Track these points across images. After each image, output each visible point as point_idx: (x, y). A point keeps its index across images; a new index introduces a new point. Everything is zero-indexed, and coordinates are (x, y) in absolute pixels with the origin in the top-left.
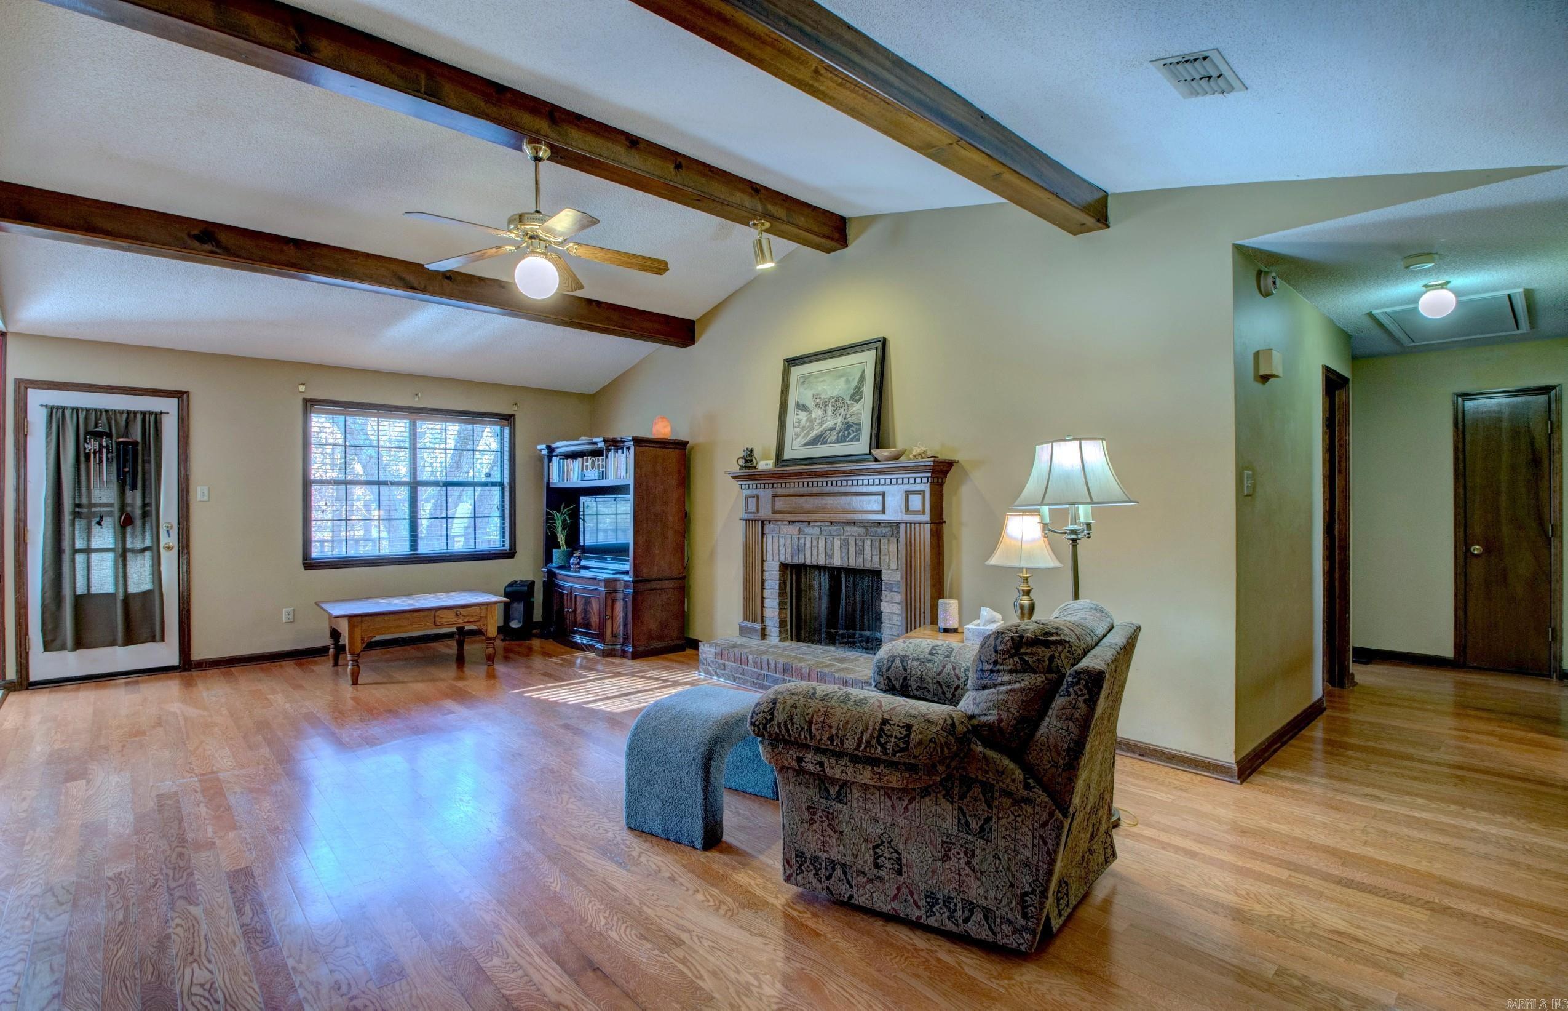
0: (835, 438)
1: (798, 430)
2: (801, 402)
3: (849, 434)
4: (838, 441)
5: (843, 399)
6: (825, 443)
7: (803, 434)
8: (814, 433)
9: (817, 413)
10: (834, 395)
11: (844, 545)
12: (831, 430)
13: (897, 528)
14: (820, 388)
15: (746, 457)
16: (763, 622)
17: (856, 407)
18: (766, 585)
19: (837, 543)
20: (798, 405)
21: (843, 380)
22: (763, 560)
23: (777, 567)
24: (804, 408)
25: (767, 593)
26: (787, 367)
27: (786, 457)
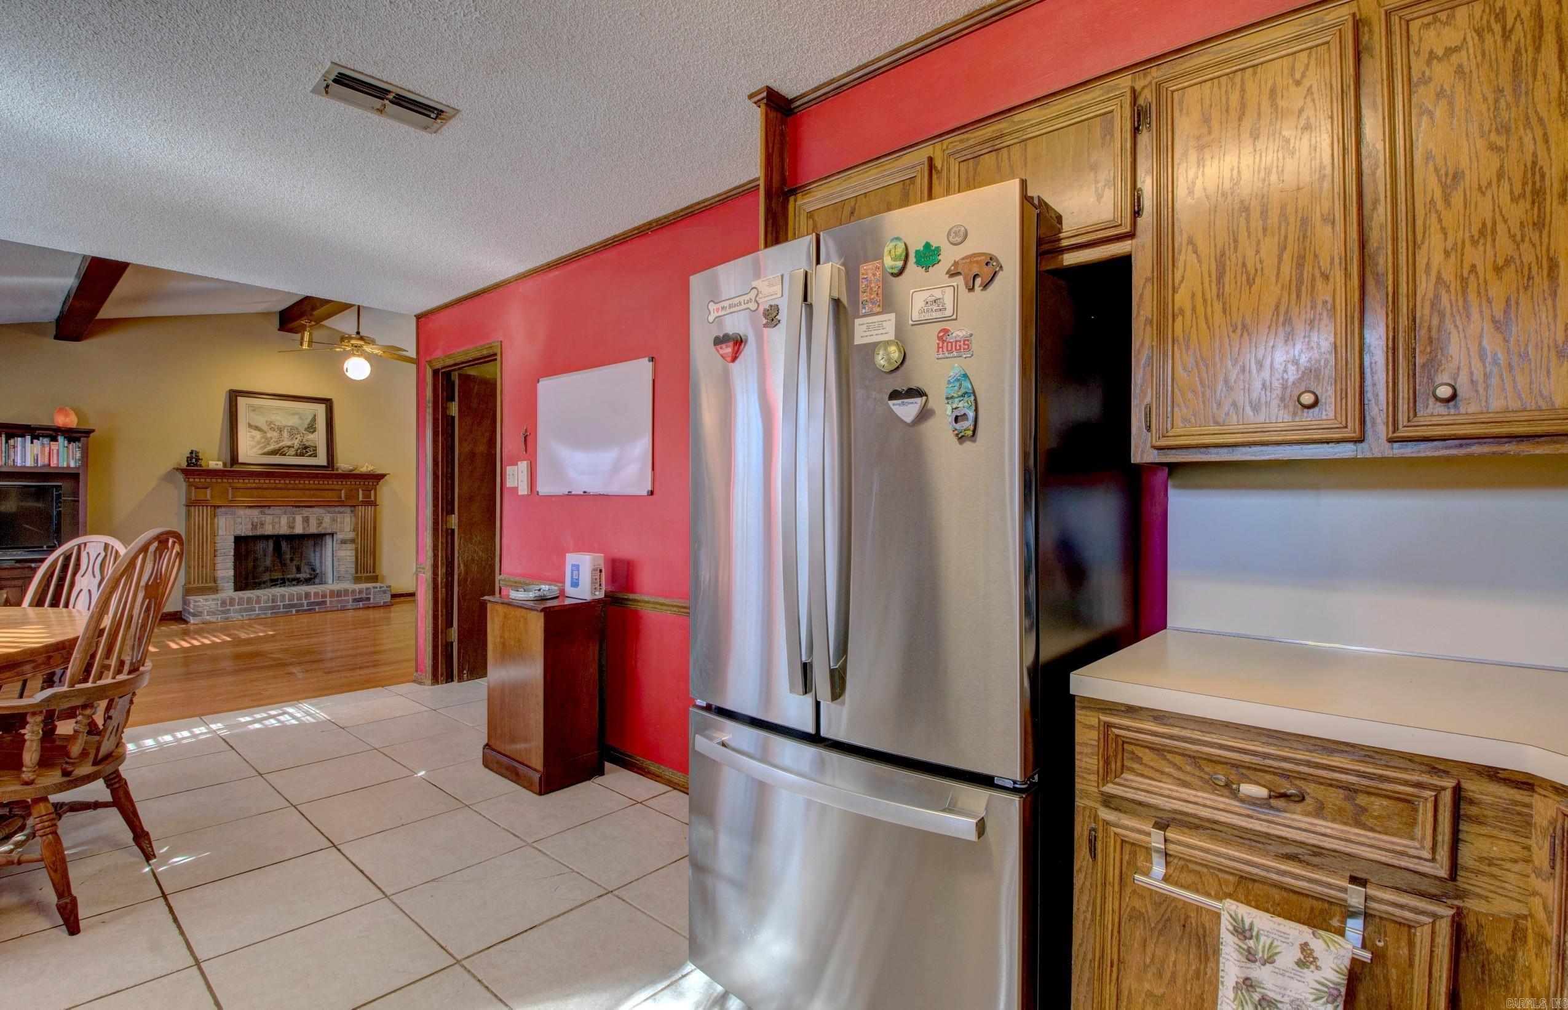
0: (294, 453)
1: (252, 443)
2: (253, 423)
3: (307, 452)
4: (296, 455)
5: (297, 429)
6: (285, 455)
7: (259, 447)
8: (272, 447)
9: (273, 434)
10: (289, 424)
11: (306, 520)
12: (289, 447)
13: (353, 509)
14: (273, 418)
15: (194, 458)
16: (215, 581)
17: (311, 436)
18: (218, 553)
19: (299, 519)
20: (250, 426)
21: (297, 417)
22: (214, 535)
23: (233, 539)
24: (257, 428)
25: (219, 559)
26: (234, 396)
27: (240, 461)
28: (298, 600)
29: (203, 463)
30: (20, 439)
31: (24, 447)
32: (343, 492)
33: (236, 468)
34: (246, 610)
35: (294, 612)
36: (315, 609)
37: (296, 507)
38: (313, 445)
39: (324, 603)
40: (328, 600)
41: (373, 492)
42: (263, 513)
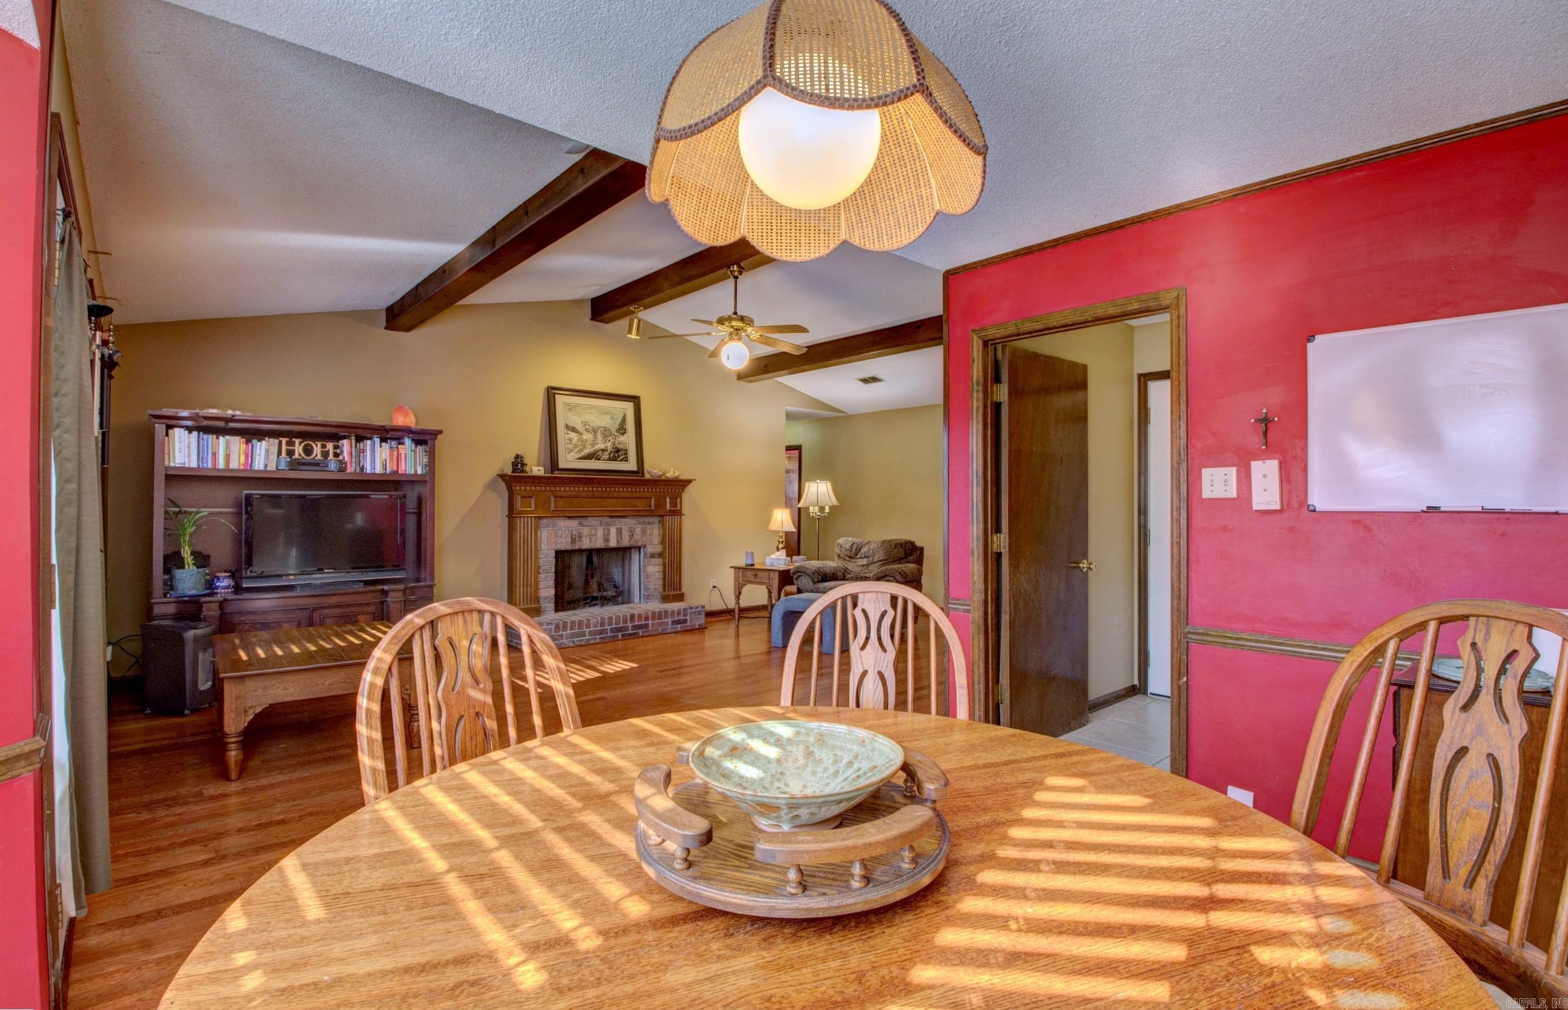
0: (607, 457)
1: (570, 446)
2: (571, 424)
3: (619, 456)
4: (609, 459)
5: (609, 430)
6: (599, 459)
7: (576, 450)
8: (587, 451)
9: (588, 436)
10: (602, 425)
11: (619, 532)
12: (603, 450)
13: (660, 519)
14: (588, 418)
15: (518, 463)
16: (538, 602)
17: (622, 439)
18: (541, 570)
19: (613, 531)
20: (567, 427)
21: (608, 417)
22: (537, 550)
23: (553, 554)
24: (574, 430)
25: (542, 576)
26: (551, 393)
27: (561, 466)
28: (624, 623)
29: (527, 468)
30: (369, 442)
31: (373, 451)
32: (653, 500)
33: (556, 474)
34: (577, 635)
35: (620, 637)
36: (638, 633)
37: (611, 517)
38: (623, 447)
39: (647, 626)
40: (650, 622)
41: (678, 500)
42: (581, 524)
